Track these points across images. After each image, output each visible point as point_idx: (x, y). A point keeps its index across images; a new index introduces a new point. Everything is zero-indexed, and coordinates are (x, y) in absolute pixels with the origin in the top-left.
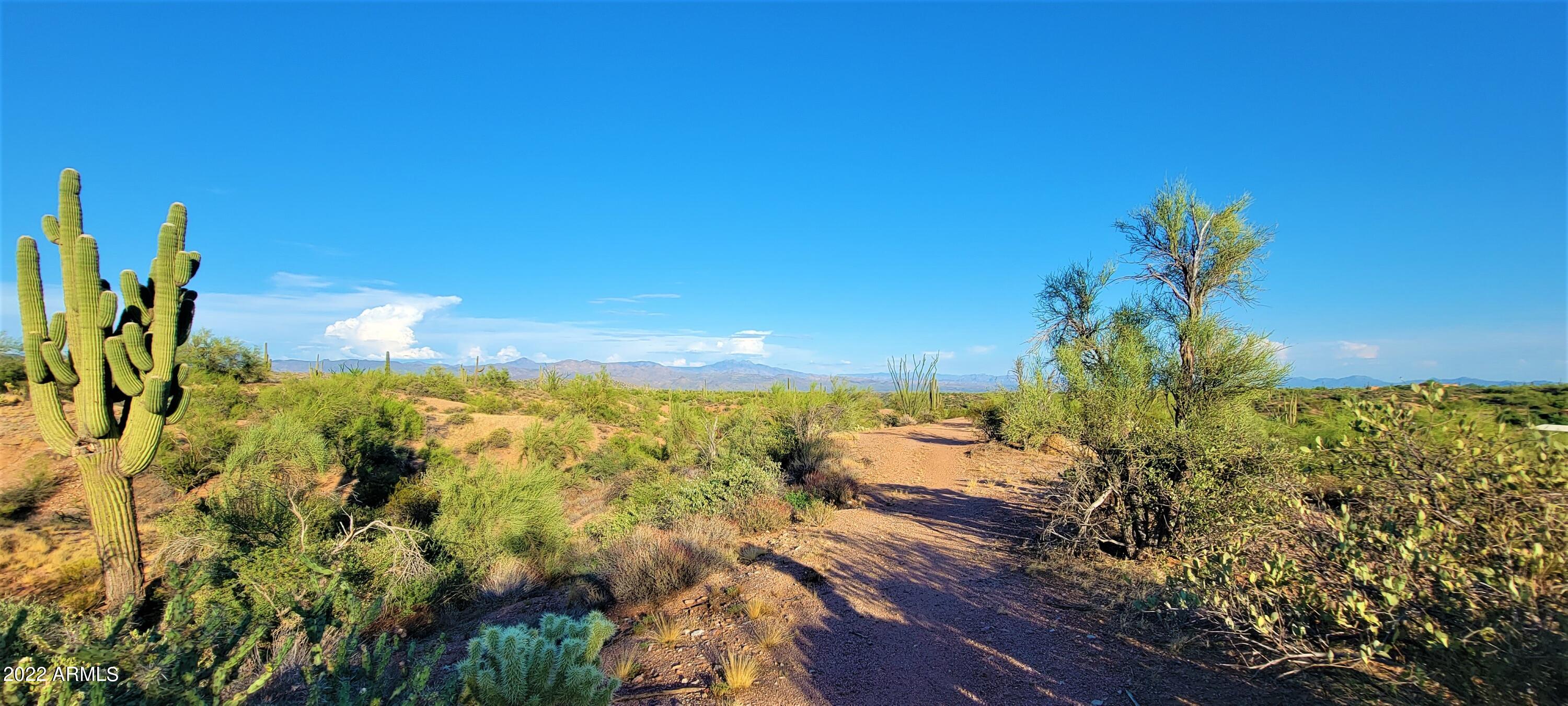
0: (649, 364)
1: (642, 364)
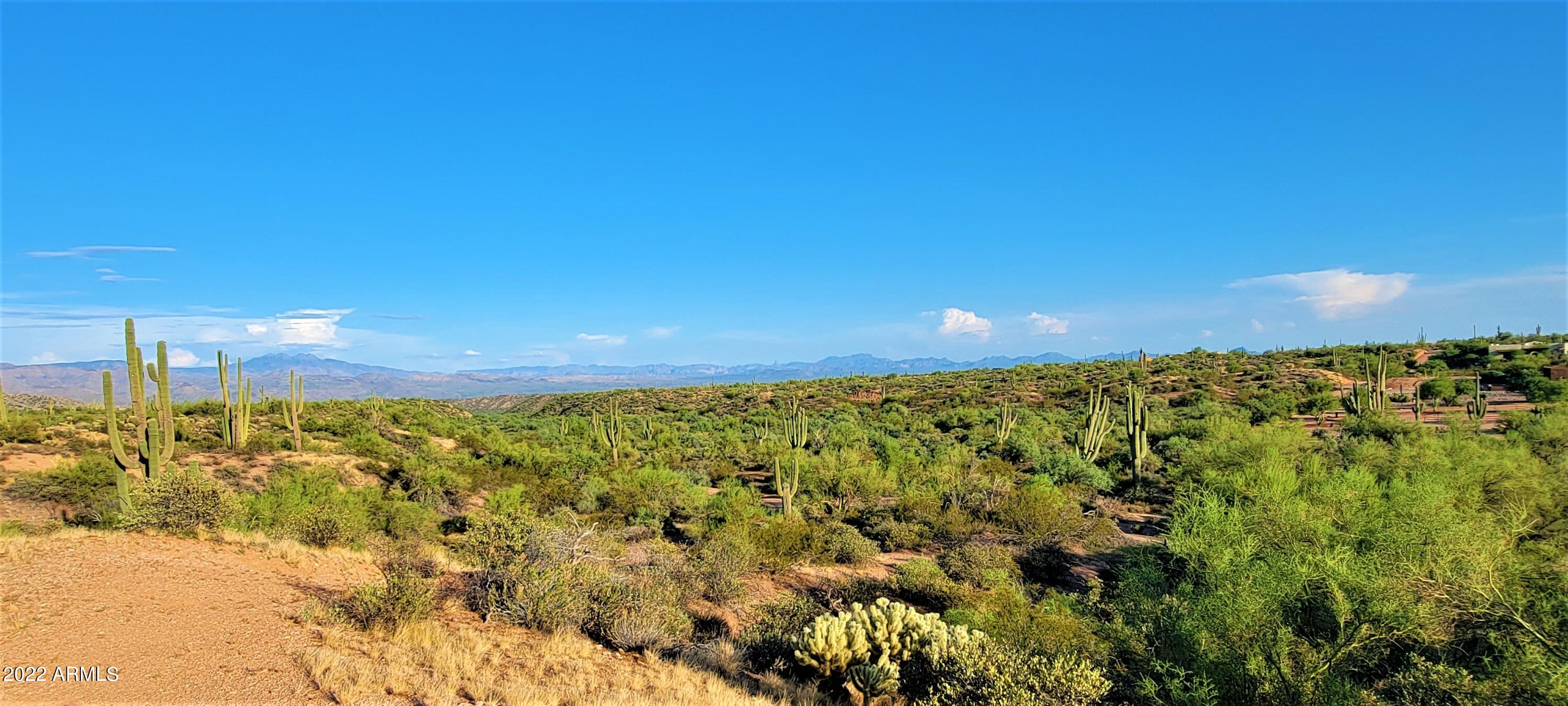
0: (119, 365)
1: (103, 365)
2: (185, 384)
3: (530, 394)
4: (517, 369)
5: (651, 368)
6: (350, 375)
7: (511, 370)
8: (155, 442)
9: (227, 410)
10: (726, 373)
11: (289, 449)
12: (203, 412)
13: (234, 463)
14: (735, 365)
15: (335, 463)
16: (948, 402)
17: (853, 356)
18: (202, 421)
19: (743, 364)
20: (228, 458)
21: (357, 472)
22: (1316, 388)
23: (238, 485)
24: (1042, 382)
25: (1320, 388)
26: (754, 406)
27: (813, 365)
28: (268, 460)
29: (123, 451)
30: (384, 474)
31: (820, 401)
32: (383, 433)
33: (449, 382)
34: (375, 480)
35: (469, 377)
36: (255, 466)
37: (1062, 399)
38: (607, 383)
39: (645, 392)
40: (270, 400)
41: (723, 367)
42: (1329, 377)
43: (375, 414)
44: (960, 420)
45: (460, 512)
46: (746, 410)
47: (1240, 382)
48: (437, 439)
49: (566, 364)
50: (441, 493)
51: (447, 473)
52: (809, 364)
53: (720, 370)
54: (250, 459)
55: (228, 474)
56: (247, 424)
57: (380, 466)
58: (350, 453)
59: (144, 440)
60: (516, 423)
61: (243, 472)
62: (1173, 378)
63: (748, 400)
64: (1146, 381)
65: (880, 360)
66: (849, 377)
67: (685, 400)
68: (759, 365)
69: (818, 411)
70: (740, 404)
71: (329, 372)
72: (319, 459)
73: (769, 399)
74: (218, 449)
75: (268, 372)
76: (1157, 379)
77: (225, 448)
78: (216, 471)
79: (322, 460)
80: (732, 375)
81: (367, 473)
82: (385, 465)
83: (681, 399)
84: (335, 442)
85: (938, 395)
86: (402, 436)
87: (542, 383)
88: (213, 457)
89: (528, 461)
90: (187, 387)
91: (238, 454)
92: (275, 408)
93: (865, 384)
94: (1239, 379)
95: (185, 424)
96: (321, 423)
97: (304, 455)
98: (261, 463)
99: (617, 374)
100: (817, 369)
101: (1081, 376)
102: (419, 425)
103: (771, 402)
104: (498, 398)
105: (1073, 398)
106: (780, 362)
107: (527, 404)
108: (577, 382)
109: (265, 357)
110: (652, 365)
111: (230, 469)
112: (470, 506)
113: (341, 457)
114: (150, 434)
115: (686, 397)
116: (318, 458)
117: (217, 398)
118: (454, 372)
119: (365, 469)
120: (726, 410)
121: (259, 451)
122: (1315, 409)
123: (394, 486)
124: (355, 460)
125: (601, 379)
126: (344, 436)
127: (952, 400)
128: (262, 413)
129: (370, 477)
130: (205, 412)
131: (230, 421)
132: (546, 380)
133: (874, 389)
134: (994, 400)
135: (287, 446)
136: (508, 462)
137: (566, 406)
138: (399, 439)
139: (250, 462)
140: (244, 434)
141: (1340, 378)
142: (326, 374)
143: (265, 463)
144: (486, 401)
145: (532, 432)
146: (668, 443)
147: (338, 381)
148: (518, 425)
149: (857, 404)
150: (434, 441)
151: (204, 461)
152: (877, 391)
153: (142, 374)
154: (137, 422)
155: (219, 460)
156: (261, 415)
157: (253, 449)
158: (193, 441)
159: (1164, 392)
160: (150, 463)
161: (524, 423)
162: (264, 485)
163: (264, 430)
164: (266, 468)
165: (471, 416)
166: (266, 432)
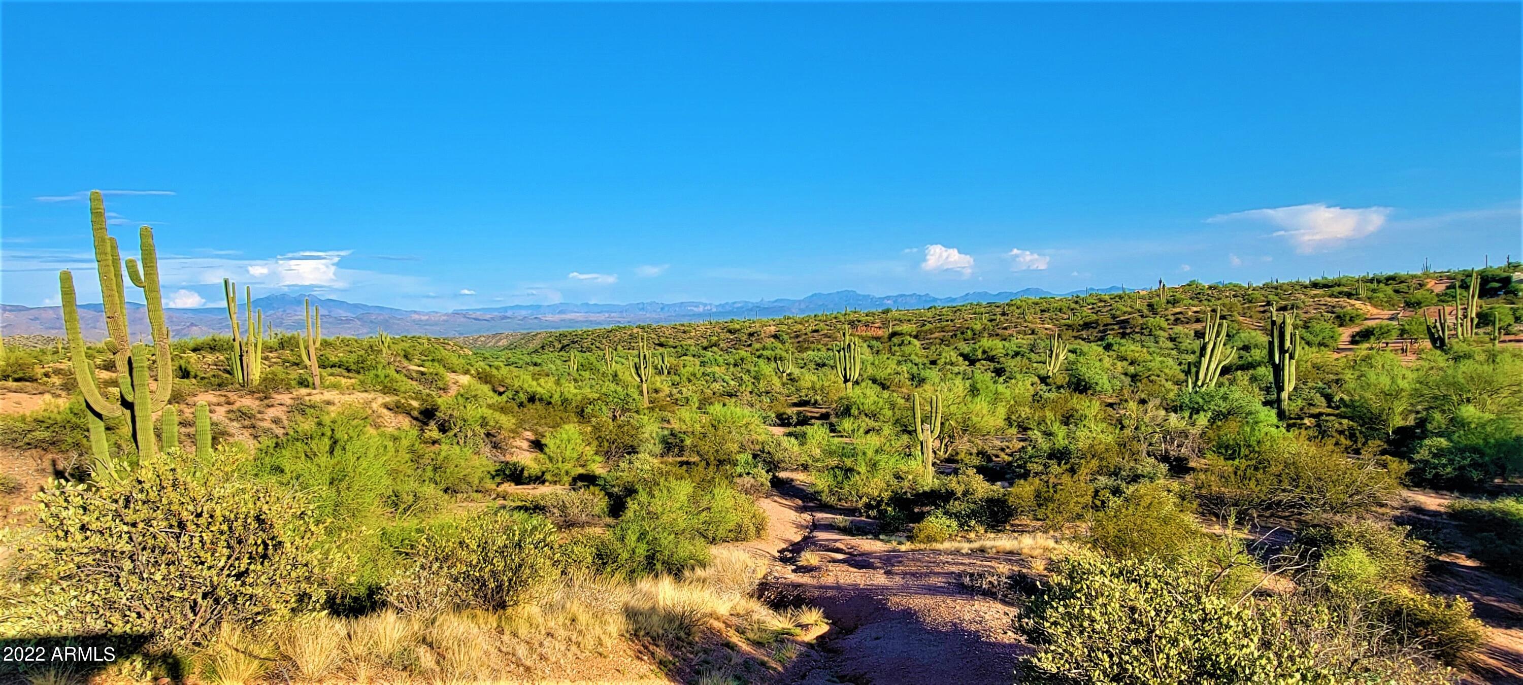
2: (192, 325)
3: (525, 332)
4: (512, 307)
5: (641, 306)
6: (350, 315)
7: (505, 309)
8: (143, 375)
9: (237, 345)
10: (714, 310)
11: (307, 386)
12: (211, 348)
13: (248, 403)
14: (723, 302)
15: (361, 401)
16: (959, 335)
17: (838, 292)
18: (210, 358)
19: (730, 302)
20: (241, 397)
21: (385, 411)
22: (1348, 318)
23: (254, 427)
24: (1047, 315)
25: (1351, 317)
26: (758, 340)
27: (800, 302)
28: (286, 398)
29: (96, 391)
30: (415, 413)
31: (826, 336)
32: (398, 369)
33: (446, 321)
34: (407, 420)
35: (465, 316)
36: (272, 406)
37: (1078, 331)
38: (604, 321)
39: (643, 328)
40: (280, 336)
41: (710, 304)
42: (1357, 306)
43: (384, 351)
44: (984, 352)
45: (504, 456)
46: (750, 345)
47: (1264, 312)
48: (453, 375)
49: (557, 302)
50: (483, 435)
51: (488, 413)
52: (794, 302)
53: (709, 308)
54: (266, 398)
55: (242, 415)
56: (259, 360)
57: (410, 405)
58: (375, 391)
59: (127, 375)
60: (519, 359)
61: (260, 412)
62: (1195, 309)
63: (751, 335)
64: (1166, 312)
65: (864, 296)
66: (843, 312)
67: (683, 335)
68: (746, 302)
69: (825, 345)
70: (743, 339)
71: (330, 312)
72: (343, 397)
73: (773, 333)
74: (230, 387)
75: (272, 312)
76: (1178, 310)
77: (238, 386)
78: (229, 412)
79: (347, 398)
80: (720, 312)
81: (396, 412)
82: (415, 404)
83: (680, 334)
84: (351, 378)
85: (947, 329)
86: (418, 372)
87: (536, 321)
88: (225, 396)
89: (556, 396)
90: (194, 328)
91: (252, 393)
92: (285, 344)
93: (864, 319)
94: (1262, 309)
95: (192, 360)
96: (334, 359)
97: (325, 392)
98: (279, 402)
99: (608, 312)
100: (803, 306)
101: (1085, 309)
102: (433, 360)
103: (775, 337)
104: (494, 336)
105: (1091, 330)
106: (766, 300)
107: (523, 341)
108: (570, 320)
109: (267, 298)
110: (643, 304)
111: (244, 410)
112: (514, 449)
113: (365, 395)
114: (134, 365)
115: (684, 332)
116: (341, 396)
117: (226, 335)
118: (450, 311)
119: (396, 409)
120: (729, 345)
121: (276, 389)
122: (1372, 339)
123: (430, 428)
124: (382, 399)
125: (593, 317)
126: (359, 373)
127: (962, 333)
128: (271, 349)
129: (400, 417)
130: (213, 349)
131: (241, 356)
132: (540, 319)
133: (873, 323)
134: (1007, 332)
135: (303, 383)
136: (532, 399)
137: (565, 342)
138: (414, 375)
139: (266, 401)
140: (256, 369)
141: (1369, 307)
142: (327, 313)
143: (283, 402)
144: (483, 339)
145: (537, 368)
146: (692, 378)
147: (340, 321)
148: (521, 362)
149: (865, 339)
150: (450, 377)
151: (215, 400)
152: (876, 325)
153: (119, 276)
154: (115, 348)
155: (232, 400)
156: (271, 352)
157: (269, 386)
158: (202, 378)
159: (1187, 323)
160: (136, 408)
161: (527, 359)
162: (284, 428)
163: (276, 366)
164: (285, 408)
165: (471, 353)
166: (278, 369)
